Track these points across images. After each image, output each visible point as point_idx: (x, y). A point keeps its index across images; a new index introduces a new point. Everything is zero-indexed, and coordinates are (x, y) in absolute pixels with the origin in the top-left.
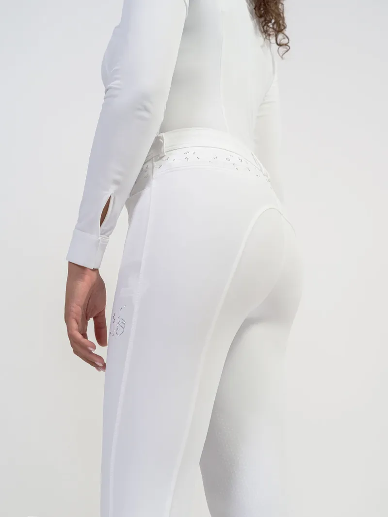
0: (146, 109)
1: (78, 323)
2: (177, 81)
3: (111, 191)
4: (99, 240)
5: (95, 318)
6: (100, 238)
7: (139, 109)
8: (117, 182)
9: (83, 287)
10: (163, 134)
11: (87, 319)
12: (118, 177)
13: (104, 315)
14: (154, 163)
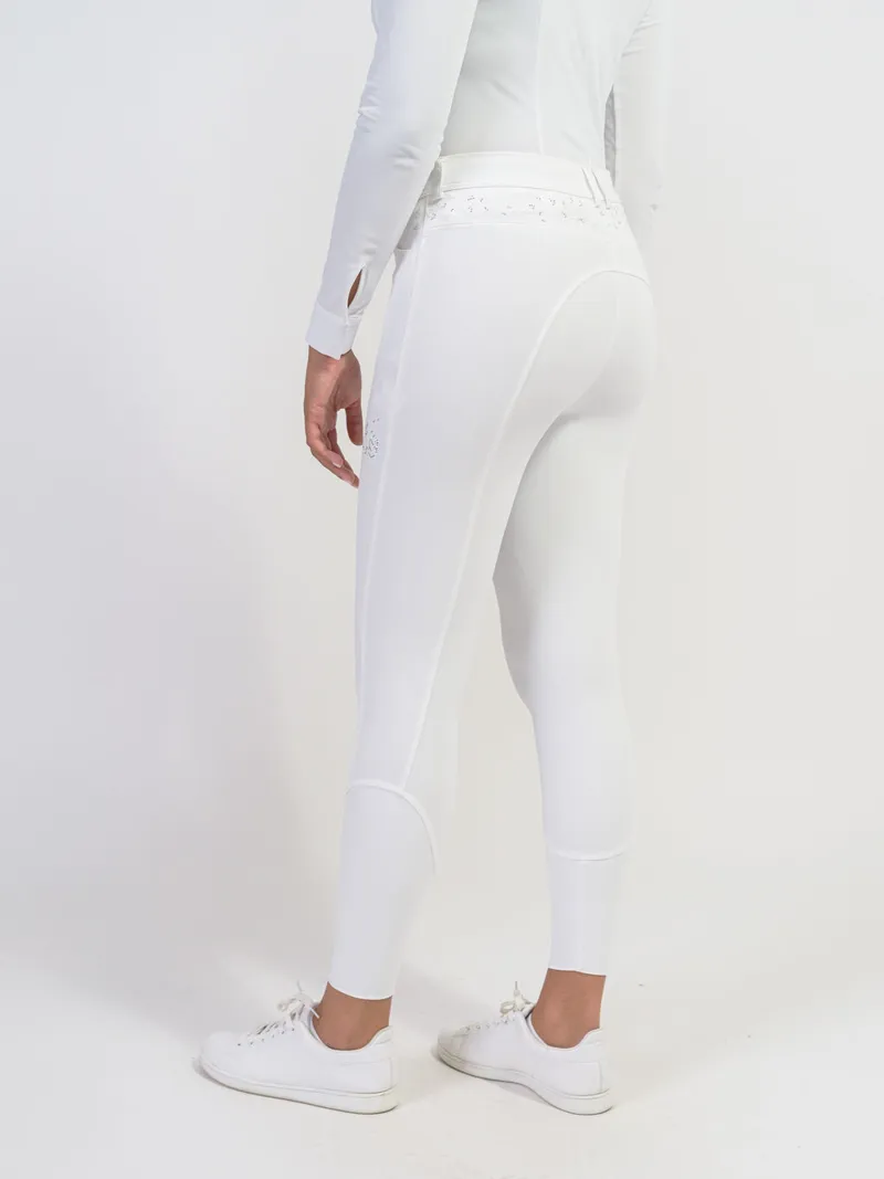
0: (411, 156)
1: (319, 428)
2: (469, 71)
3: (362, 263)
4: (347, 326)
5: (347, 410)
6: (347, 323)
7: (400, 156)
8: (369, 252)
9: (327, 381)
10: (445, 158)
11: (335, 409)
12: (372, 246)
13: (359, 406)
14: (428, 209)
